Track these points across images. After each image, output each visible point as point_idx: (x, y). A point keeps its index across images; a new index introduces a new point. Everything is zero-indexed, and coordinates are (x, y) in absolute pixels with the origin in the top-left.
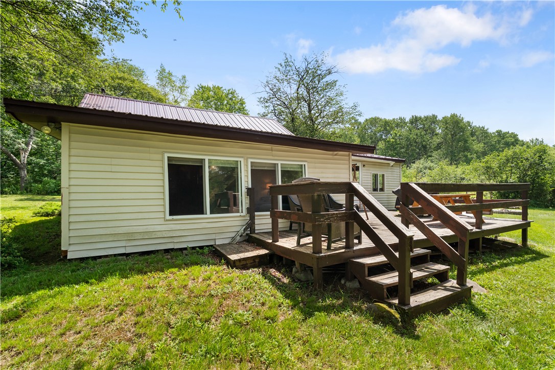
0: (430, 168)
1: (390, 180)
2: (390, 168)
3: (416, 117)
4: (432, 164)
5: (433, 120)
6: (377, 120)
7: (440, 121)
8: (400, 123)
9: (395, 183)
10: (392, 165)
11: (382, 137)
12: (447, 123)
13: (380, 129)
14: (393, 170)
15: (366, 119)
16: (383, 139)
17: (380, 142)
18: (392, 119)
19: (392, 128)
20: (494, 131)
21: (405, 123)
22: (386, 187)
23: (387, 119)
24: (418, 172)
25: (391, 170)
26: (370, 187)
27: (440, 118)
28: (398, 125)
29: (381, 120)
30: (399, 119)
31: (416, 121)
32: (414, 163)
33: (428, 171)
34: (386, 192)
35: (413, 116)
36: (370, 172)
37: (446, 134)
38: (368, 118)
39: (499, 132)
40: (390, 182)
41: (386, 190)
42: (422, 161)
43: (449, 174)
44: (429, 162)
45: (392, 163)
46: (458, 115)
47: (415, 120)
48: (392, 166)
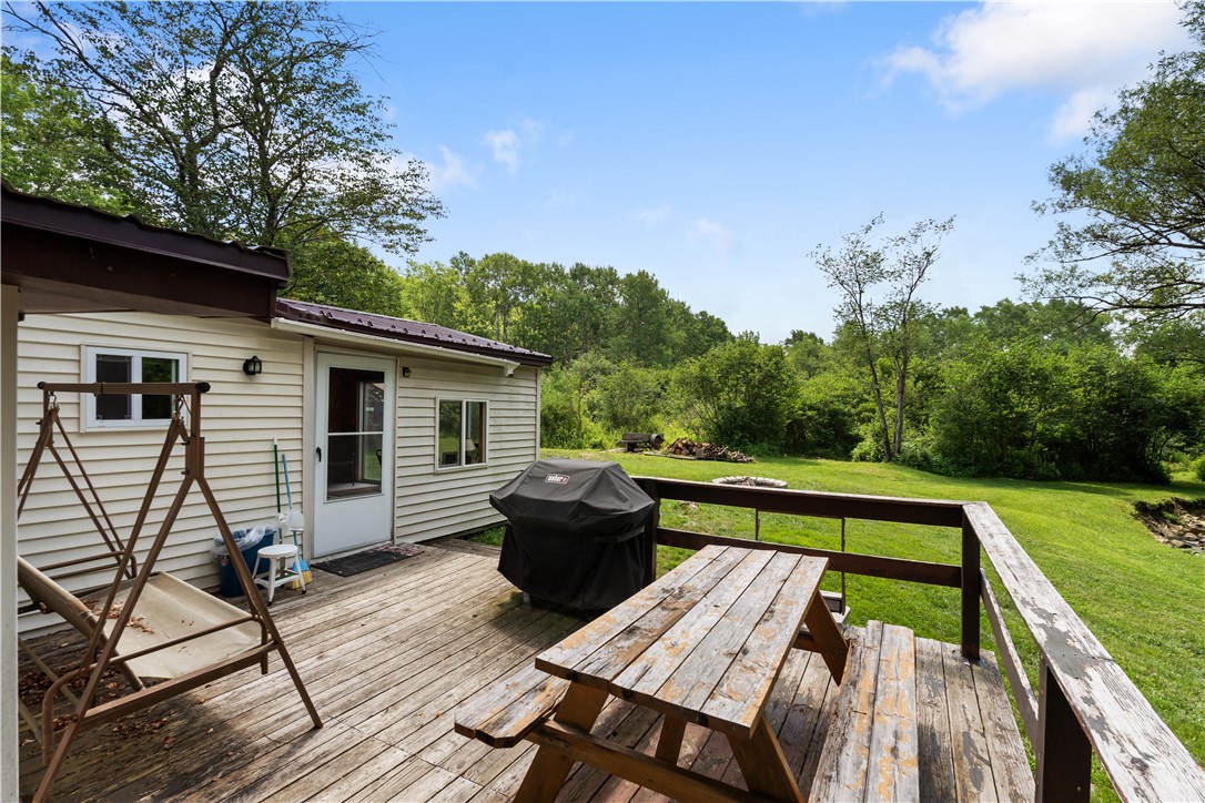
0: (604, 372)
1: (504, 421)
2: (505, 382)
3: (583, 268)
4: (607, 363)
5: (609, 277)
6: (510, 262)
7: (622, 282)
8: (554, 275)
9: (522, 429)
10: (510, 372)
11: (516, 298)
12: (632, 287)
13: (514, 281)
14: (515, 390)
15: (487, 256)
16: (521, 304)
17: (514, 309)
18: (538, 264)
19: (538, 283)
20: (698, 313)
21: (563, 276)
22: (489, 446)
23: (529, 262)
24: (583, 380)
25: (507, 390)
26: (430, 451)
27: (621, 275)
28: (548, 277)
29: (516, 262)
30: (553, 266)
31: (584, 275)
32: (575, 357)
33: (600, 377)
34: (489, 463)
35: (577, 265)
36: (432, 394)
37: (630, 310)
38: (490, 254)
39: (703, 314)
40: (504, 429)
41: (489, 455)
42: (590, 355)
43: (637, 387)
44: (603, 357)
45: (511, 366)
46: (650, 275)
47: (580, 272)
48: (511, 376)
